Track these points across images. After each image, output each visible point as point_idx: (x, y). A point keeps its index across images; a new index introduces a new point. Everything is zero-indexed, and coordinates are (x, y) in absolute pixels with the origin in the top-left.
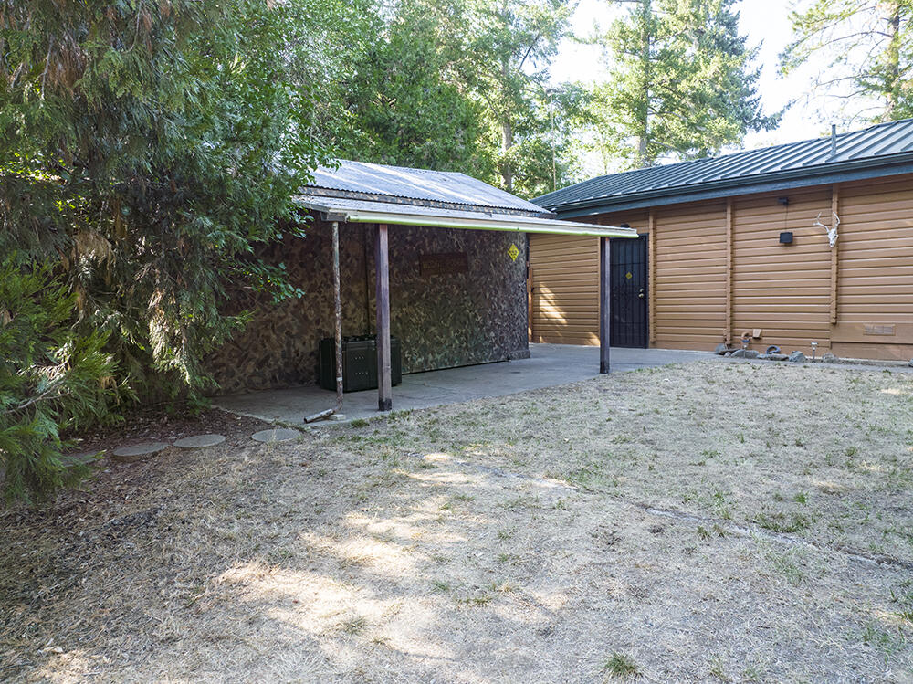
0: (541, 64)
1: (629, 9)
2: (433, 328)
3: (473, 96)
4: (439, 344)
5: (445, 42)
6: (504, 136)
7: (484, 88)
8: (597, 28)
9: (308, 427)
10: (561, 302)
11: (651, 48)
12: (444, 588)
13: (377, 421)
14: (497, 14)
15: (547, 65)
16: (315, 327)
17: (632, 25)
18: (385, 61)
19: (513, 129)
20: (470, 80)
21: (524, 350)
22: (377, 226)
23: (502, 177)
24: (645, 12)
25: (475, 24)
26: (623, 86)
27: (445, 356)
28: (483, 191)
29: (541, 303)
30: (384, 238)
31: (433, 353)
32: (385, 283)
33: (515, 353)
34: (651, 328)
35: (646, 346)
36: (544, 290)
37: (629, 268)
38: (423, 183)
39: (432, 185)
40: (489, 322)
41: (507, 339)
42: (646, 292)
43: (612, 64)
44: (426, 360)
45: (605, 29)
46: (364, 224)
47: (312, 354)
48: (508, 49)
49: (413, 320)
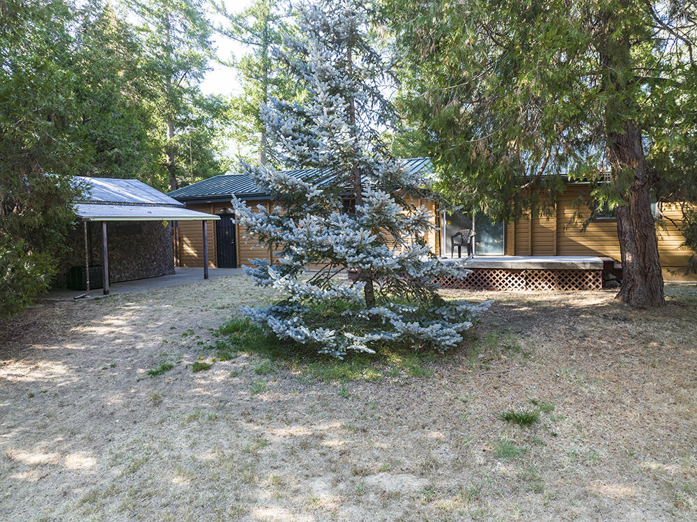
0: (193, 82)
1: (254, 49)
2: (124, 261)
3: (145, 103)
4: (127, 268)
5: (124, 67)
6: (168, 128)
7: (153, 97)
8: (234, 57)
9: (77, 300)
10: (194, 246)
11: (268, 76)
12: (135, 325)
13: (104, 298)
14: (163, 46)
15: (198, 84)
16: (66, 262)
17: (257, 60)
18: (86, 95)
19: (175, 124)
20: (143, 92)
21: (172, 271)
22: (102, 222)
23: (167, 156)
24: (264, 53)
25: (147, 51)
26: (249, 98)
27: (131, 274)
28: (149, 193)
29: (184, 246)
30: (105, 226)
31: (124, 273)
32: (105, 244)
33: (167, 272)
34: (238, 258)
35: (236, 267)
36: (185, 239)
37: (227, 228)
38: (116, 189)
39: (122, 191)
40: (153, 257)
41: (163, 265)
42: (235, 241)
43: (244, 82)
44: (121, 276)
45: (239, 59)
46: (98, 222)
47: (65, 274)
48: (169, 72)
49: (114, 257)
